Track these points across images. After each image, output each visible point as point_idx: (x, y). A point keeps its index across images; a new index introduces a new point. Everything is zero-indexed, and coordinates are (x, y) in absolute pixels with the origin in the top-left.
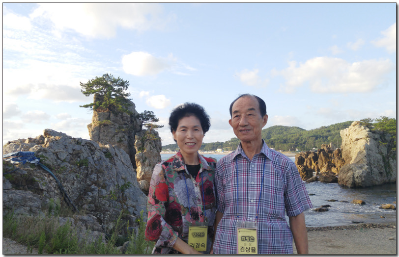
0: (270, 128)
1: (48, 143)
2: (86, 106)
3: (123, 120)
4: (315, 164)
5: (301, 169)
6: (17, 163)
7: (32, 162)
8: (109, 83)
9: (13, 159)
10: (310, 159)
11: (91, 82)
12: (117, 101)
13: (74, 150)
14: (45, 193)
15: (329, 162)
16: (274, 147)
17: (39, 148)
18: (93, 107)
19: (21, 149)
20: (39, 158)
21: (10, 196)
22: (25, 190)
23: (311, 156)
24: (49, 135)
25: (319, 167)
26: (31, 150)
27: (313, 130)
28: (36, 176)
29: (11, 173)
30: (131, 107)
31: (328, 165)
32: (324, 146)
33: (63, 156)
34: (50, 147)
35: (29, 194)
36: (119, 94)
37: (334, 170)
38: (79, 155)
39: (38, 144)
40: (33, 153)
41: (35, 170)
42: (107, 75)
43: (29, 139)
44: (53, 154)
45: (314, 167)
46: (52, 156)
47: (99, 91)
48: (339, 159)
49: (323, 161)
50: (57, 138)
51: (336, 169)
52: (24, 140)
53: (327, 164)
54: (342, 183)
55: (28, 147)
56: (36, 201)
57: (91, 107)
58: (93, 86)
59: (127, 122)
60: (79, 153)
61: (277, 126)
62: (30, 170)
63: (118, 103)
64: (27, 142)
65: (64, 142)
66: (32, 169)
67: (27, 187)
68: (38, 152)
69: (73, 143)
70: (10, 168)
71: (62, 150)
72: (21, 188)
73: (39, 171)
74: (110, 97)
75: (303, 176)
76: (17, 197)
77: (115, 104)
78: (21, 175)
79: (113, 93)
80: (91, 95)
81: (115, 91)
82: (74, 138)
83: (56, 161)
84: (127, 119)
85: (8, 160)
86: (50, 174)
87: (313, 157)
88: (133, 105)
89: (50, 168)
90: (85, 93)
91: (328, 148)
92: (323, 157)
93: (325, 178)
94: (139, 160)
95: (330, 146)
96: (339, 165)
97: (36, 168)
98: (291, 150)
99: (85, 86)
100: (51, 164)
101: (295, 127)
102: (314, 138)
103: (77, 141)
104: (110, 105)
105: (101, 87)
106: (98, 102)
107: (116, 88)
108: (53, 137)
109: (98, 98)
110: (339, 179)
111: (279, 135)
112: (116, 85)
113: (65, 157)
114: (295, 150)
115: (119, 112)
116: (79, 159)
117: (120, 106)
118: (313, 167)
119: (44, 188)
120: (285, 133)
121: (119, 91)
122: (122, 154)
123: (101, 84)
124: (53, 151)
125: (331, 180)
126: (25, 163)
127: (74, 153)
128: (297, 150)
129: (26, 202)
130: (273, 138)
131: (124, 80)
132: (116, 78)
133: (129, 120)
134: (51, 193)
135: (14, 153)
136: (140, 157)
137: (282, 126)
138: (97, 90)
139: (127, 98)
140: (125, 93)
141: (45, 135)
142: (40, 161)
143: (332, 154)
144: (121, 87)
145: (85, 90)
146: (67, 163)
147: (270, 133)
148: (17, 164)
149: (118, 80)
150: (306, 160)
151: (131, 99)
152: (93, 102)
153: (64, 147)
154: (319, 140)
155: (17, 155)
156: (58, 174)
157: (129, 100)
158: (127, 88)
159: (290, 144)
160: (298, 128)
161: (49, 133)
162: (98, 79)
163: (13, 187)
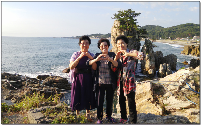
0: (145, 26)
27: (168, 28)
94: (148, 58)
101: (158, 26)
102: (169, 32)
111: (150, 30)
120: (153, 29)
128: (160, 38)
159: (157, 35)
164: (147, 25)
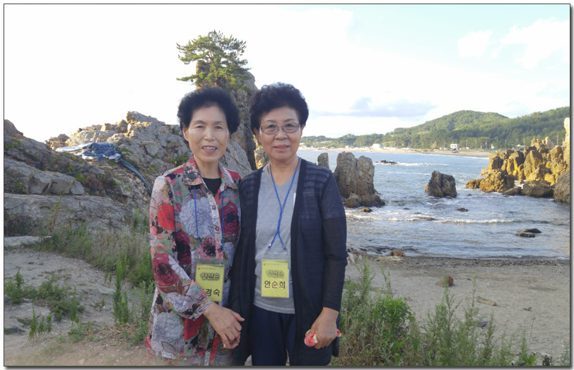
0: (453, 114)
1: (132, 131)
2: (186, 79)
3: (237, 100)
4: (519, 169)
5: (497, 176)
6: (91, 158)
7: (111, 158)
8: (217, 44)
9: (86, 153)
10: (512, 161)
11: (192, 44)
12: (228, 71)
13: (168, 142)
14: (129, 200)
15: (541, 167)
16: (458, 143)
17: (119, 138)
18: (195, 80)
19: (95, 139)
20: (120, 153)
21: (82, 203)
22: (103, 196)
23: (514, 156)
24: (134, 119)
25: (525, 173)
26: (109, 141)
27: (519, 118)
28: (117, 177)
29: (83, 172)
30: (249, 81)
31: (540, 171)
32: (536, 141)
33: (154, 150)
34: (136, 137)
35: (108, 202)
36: (232, 60)
37: (548, 178)
38: (176, 149)
39: (119, 133)
40: (112, 145)
41: (116, 169)
42: (215, 33)
43: (106, 125)
44: (140, 146)
45: (517, 173)
46: (139, 150)
47: (203, 57)
48: (559, 162)
49: (532, 164)
50: (145, 124)
51: (551, 176)
52: (100, 127)
53: (538, 169)
54: (560, 198)
55: (105, 137)
56: (117, 211)
57: (192, 81)
58: (195, 49)
59: (242, 103)
60: (175, 147)
61: (464, 111)
62: (108, 169)
63: (230, 75)
64: (103, 129)
65: (155, 131)
66: (111, 168)
67: (104, 192)
68: (119, 144)
69: (168, 132)
70: (82, 165)
71: (152, 141)
72: (98, 193)
73: (121, 170)
74: (218, 66)
75: (499, 185)
76: (92, 205)
77: (226, 76)
78: (97, 175)
79: (223, 60)
80: (191, 62)
81: (226, 57)
82: (168, 125)
83: (144, 157)
84: (243, 98)
85: (79, 154)
86: (136, 175)
87: (517, 159)
88: (250, 78)
89: (136, 167)
90: (183, 60)
91: (542, 146)
92: (532, 158)
93: (534, 189)
94: (259, 158)
95: (545, 142)
96: (558, 171)
97: (116, 166)
98: (484, 148)
99: (183, 50)
100: (138, 161)
101: (492, 114)
102: (521, 130)
103: (173, 130)
104: (219, 78)
105: (206, 51)
106: (202, 73)
107: (228, 52)
108: (139, 123)
109: (203, 67)
110: (555, 192)
111: (466, 125)
112: (227, 48)
113: (156, 152)
114: (489, 147)
115: (232, 89)
116: (176, 155)
117: (233, 79)
118: (515, 172)
119: (128, 193)
120: (476, 122)
121: (232, 56)
122: (235, 149)
123: (206, 47)
124: (139, 142)
125: (542, 192)
126: (101, 158)
127: (169, 145)
128: (492, 147)
129: (104, 212)
130: (457, 129)
131: (239, 40)
132: (228, 37)
133: (246, 100)
134: (138, 201)
135: (86, 145)
136: (261, 154)
137: (472, 112)
138: (201, 55)
139: (244, 67)
140: (240, 60)
141: (128, 120)
142: (122, 157)
143: (548, 155)
144: (235, 51)
145: (183, 55)
146: (159, 160)
147: (453, 121)
148: (91, 160)
149: (230, 41)
150: (505, 162)
151: (248, 69)
152: (195, 73)
153: (154, 137)
154: (528, 132)
155: (91, 147)
156: (147, 175)
157: (245, 70)
158: (243, 52)
159: (482, 138)
160: (497, 115)
161: (133, 116)
162: (201, 38)
163: (86, 191)
164: (460, 112)
